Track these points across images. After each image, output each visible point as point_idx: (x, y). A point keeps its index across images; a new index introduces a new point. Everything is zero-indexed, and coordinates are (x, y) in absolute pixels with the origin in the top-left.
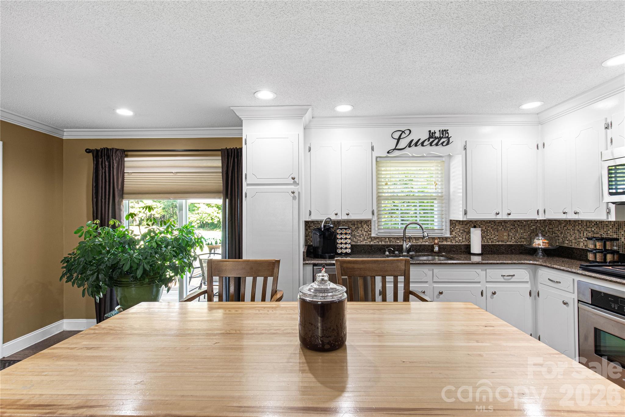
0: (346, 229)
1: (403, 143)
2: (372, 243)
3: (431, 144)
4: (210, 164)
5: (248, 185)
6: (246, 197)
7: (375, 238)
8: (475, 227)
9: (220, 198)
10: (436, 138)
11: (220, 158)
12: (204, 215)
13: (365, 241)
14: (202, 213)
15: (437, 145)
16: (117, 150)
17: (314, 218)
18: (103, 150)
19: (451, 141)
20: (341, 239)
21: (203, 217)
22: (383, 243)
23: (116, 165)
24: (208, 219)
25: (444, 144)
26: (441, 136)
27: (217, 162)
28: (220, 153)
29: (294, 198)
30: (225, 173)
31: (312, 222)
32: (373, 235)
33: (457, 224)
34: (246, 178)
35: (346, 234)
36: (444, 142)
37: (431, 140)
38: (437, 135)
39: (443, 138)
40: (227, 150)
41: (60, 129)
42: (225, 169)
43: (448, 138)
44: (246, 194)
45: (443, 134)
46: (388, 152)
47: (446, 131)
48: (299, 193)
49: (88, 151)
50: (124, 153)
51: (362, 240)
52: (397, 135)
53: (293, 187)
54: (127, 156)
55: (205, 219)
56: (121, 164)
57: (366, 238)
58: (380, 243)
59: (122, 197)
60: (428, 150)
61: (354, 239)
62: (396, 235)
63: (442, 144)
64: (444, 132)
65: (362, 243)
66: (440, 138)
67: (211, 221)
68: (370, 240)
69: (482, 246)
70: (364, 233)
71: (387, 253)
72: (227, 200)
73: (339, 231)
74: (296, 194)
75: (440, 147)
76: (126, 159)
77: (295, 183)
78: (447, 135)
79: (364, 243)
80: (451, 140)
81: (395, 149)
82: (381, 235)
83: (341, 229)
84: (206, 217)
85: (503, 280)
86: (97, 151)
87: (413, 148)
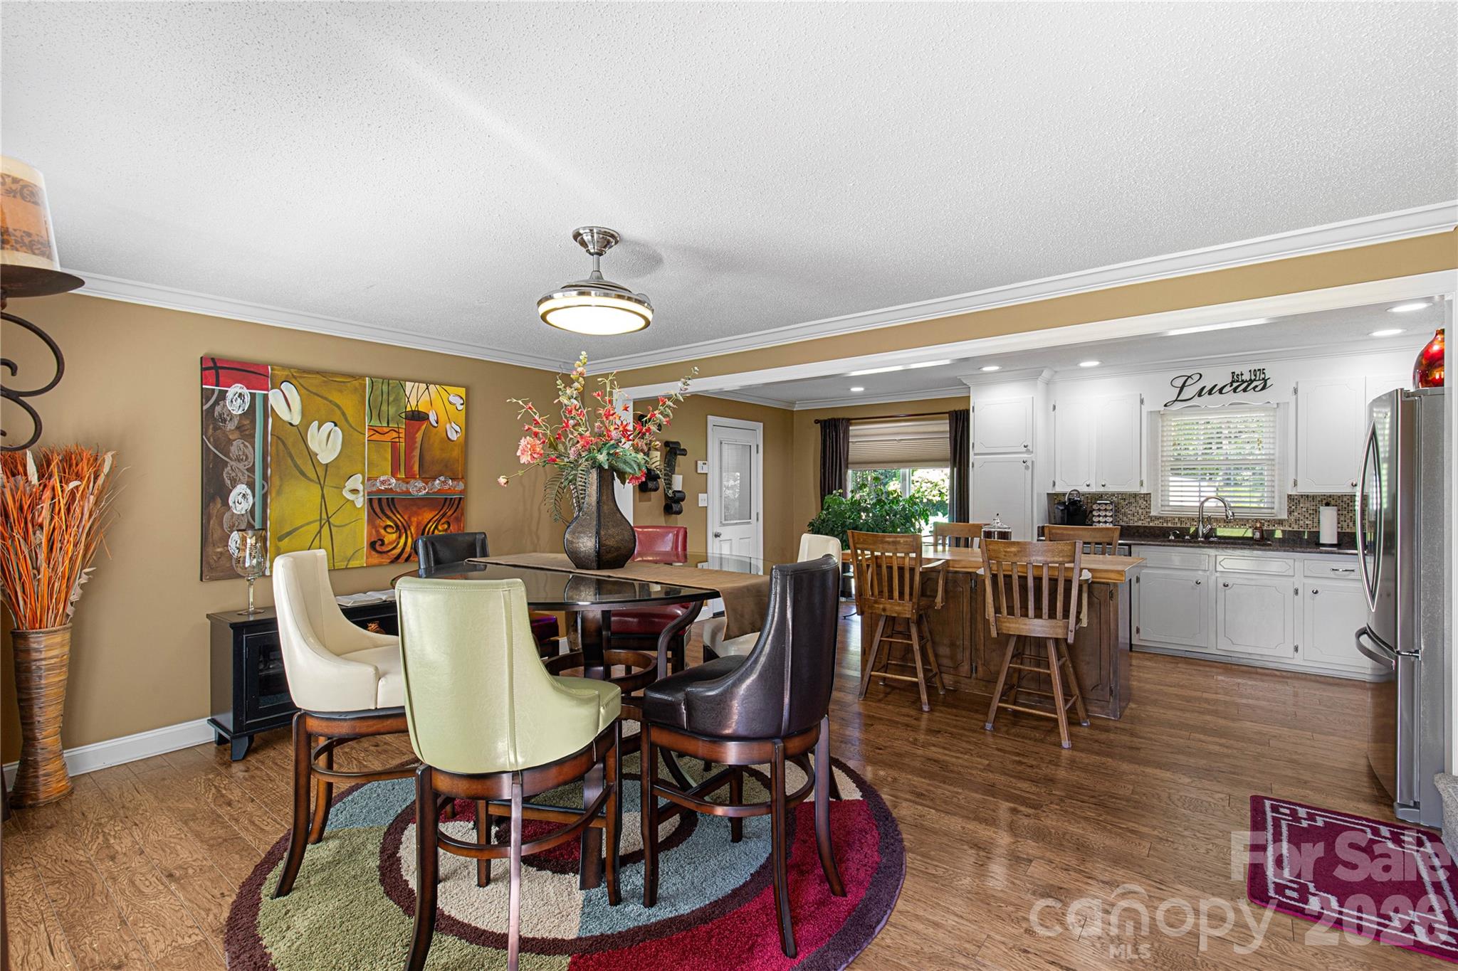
0: (1106, 504)
1: (1189, 392)
2: (1151, 524)
3: (1235, 390)
4: (936, 429)
5: (975, 454)
6: (973, 466)
7: (1157, 518)
8: (1327, 504)
9: (947, 467)
10: (1243, 382)
11: (948, 421)
12: (924, 485)
13: (1141, 522)
14: (920, 480)
15: (1245, 390)
16: (843, 419)
17: (1058, 489)
18: (830, 420)
19: (1268, 385)
20: (1099, 516)
21: (921, 490)
22: (1170, 525)
23: (842, 435)
24: (932, 493)
25: (1257, 389)
26: (1253, 378)
27: (944, 426)
28: (947, 415)
29: (1027, 468)
30: (953, 439)
31: (1057, 495)
32: (1153, 513)
33: (1302, 500)
34: (973, 447)
35: (1106, 510)
36: (1256, 386)
37: (1235, 385)
38: (1246, 377)
39: (1255, 380)
40: (956, 412)
41: (793, 403)
42: (953, 435)
43: (1265, 381)
44: (973, 464)
45: (1255, 375)
46: (1165, 405)
47: (1262, 371)
48: (1033, 462)
49: (817, 422)
50: (849, 421)
51: (1136, 519)
52: (1179, 383)
53: (1025, 455)
54: (851, 424)
55: (926, 493)
56: (846, 432)
57: (1142, 518)
58: (1165, 525)
59: (847, 467)
60: (1230, 397)
61: (1125, 518)
62: (1190, 514)
63: (1254, 388)
64: (1258, 373)
65: (1136, 524)
66: (1251, 381)
67: (940, 499)
68: (1149, 520)
69: (1338, 533)
70: (1140, 511)
71: (1172, 537)
72: (955, 469)
73: (1095, 507)
74: (1029, 464)
75: (1250, 394)
76: (851, 428)
77: (1028, 452)
78: (1262, 376)
79: (1140, 524)
80: (1269, 383)
81: (1176, 400)
82: (1165, 514)
83: (1100, 504)
84: (929, 490)
85: (1333, 576)
86: (825, 421)
87: (1206, 397)
